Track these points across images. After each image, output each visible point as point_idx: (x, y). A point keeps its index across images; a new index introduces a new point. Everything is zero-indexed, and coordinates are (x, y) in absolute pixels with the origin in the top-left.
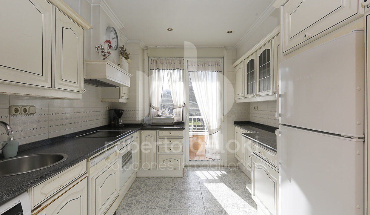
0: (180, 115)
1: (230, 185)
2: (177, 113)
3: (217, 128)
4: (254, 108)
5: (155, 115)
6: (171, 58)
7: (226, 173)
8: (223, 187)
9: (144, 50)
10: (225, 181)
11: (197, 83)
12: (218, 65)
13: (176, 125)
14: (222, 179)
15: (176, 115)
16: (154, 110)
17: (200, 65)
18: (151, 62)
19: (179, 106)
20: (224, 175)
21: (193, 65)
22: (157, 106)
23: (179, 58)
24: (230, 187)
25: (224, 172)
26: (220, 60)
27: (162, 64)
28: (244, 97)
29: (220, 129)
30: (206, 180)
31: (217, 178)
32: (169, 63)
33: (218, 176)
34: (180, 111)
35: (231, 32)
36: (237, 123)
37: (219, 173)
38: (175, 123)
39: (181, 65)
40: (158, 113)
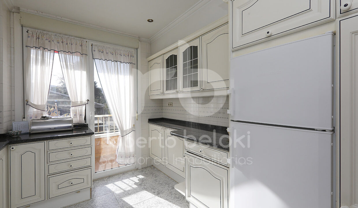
0: (81, 115)
1: (153, 191)
2: (76, 112)
3: (130, 127)
4: (169, 104)
5: (36, 117)
6: (67, 36)
7: (143, 177)
8: (146, 195)
9: (12, 14)
10: (146, 187)
11: (106, 74)
12: (131, 56)
13: (76, 129)
14: (142, 186)
15: (75, 115)
16: (35, 110)
17: (109, 53)
18: (28, 35)
19: (79, 103)
20: (142, 180)
21: (100, 51)
22: (40, 104)
23: (79, 39)
24: (154, 193)
25: (141, 177)
26: (133, 51)
27: (49, 41)
28: (163, 93)
29: (134, 129)
30: (123, 193)
31: (135, 186)
32: (63, 42)
33: (136, 184)
34: (81, 110)
35: (152, 21)
36: (152, 121)
37: (136, 179)
38: (74, 126)
39: (82, 48)
40: (42, 114)
